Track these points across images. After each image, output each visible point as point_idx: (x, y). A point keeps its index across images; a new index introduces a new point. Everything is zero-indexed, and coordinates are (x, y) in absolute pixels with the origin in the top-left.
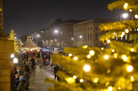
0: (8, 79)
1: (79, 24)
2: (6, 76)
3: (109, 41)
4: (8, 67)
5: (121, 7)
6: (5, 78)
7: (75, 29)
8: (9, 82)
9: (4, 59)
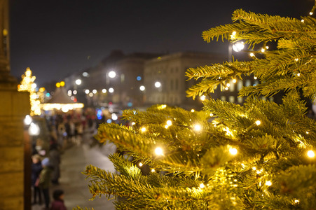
0: (19, 165)
1: (154, 60)
2: (14, 160)
3: (203, 98)
4: (19, 143)
5: (226, 37)
6: (13, 164)
7: (147, 70)
8: (20, 171)
9: (11, 127)
